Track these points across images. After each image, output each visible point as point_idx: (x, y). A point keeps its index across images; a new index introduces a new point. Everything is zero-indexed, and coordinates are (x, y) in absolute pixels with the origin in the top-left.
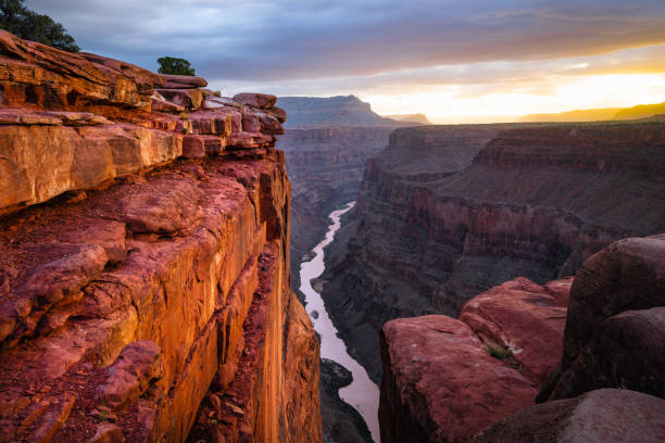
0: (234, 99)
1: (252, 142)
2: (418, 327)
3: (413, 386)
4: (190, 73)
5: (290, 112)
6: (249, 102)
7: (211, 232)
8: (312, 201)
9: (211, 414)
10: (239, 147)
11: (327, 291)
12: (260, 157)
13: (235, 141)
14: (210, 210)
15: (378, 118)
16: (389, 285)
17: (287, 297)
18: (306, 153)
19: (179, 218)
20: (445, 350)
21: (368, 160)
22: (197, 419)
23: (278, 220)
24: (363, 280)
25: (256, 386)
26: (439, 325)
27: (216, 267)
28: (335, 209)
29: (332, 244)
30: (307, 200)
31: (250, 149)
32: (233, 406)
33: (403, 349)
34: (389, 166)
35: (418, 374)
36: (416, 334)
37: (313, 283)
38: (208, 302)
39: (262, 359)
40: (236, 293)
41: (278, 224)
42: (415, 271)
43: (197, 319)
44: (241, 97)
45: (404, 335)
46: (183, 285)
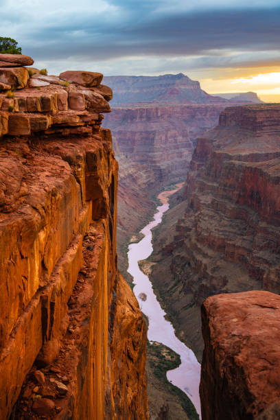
0: (61, 77)
1: (78, 120)
2: (240, 302)
3: (232, 359)
4: (17, 52)
5: (117, 91)
6: (75, 80)
7: (35, 208)
8: (140, 182)
9: (36, 389)
10: (65, 125)
11: (154, 273)
12: (86, 136)
13: (60, 118)
14: (35, 188)
15: (209, 97)
16: (218, 267)
17: (114, 278)
18: (133, 133)
19: (3, 194)
20: (266, 325)
21: (198, 139)
22: (22, 393)
23: (105, 199)
24: (192, 263)
25: (80, 364)
26: (261, 300)
27: (40, 244)
28: (163, 190)
29: (160, 225)
30: (134, 180)
31: (76, 127)
32: (57, 382)
33: (224, 323)
34: (219, 147)
35: (238, 348)
36: (238, 308)
37: (141, 265)
38: (32, 278)
39: (87, 337)
40: (60, 270)
41: (104, 204)
42: (245, 253)
43: (21, 295)
44: (66, 76)
45: (226, 310)
46: (7, 261)
